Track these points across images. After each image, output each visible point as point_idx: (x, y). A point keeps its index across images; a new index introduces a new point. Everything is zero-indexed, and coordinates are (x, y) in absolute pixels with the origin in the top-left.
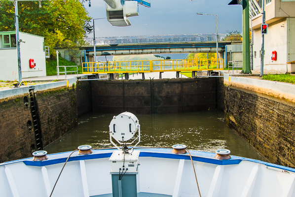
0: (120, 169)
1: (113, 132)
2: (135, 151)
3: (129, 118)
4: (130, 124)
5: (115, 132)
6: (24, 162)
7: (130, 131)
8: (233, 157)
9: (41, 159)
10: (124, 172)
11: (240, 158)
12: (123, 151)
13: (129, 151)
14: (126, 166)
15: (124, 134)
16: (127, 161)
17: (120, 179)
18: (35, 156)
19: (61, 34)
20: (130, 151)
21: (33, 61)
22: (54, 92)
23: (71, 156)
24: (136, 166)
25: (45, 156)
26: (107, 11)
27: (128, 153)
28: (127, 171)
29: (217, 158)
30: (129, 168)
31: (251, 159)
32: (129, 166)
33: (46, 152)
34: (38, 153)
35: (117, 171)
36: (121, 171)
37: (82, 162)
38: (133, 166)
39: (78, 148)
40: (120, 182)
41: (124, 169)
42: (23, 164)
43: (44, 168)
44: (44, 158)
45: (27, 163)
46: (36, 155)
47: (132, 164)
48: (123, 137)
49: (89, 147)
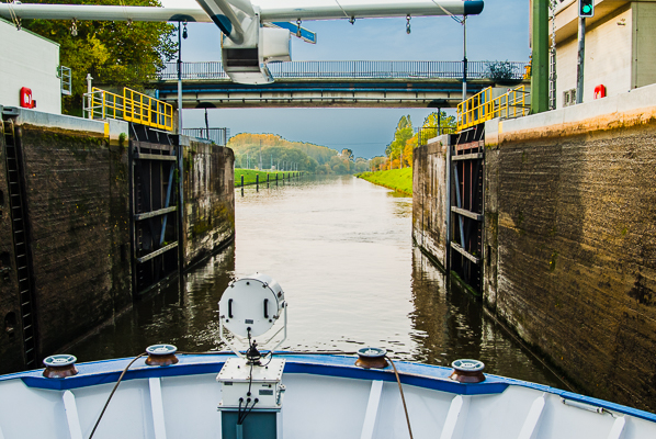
0: (241, 400)
1: (227, 317)
2: (274, 359)
3: (264, 286)
4: (266, 301)
5: (231, 316)
6: (23, 379)
7: (266, 316)
8: (490, 378)
9: (62, 373)
10: (250, 405)
11: (505, 380)
12: (247, 360)
13: (261, 360)
14: (255, 393)
15: (251, 322)
16: (257, 383)
17: (240, 423)
18: (50, 367)
19: (102, 47)
20: (263, 361)
21: (29, 92)
22: (71, 138)
23: (130, 369)
24: (275, 394)
25: (71, 366)
26: (223, 49)
27: (259, 364)
28: (257, 405)
29: (454, 379)
30: (261, 398)
31: (529, 383)
32: (262, 392)
33: (75, 359)
34: (55, 361)
35: (233, 403)
36: (243, 405)
37: (154, 382)
38: (270, 393)
39: (147, 350)
40: (239, 428)
41: (249, 400)
42: (21, 385)
43: (68, 394)
44: (68, 372)
45: (30, 382)
46: (51, 364)
47: (266, 388)
48: (249, 329)
49: (170, 349)
